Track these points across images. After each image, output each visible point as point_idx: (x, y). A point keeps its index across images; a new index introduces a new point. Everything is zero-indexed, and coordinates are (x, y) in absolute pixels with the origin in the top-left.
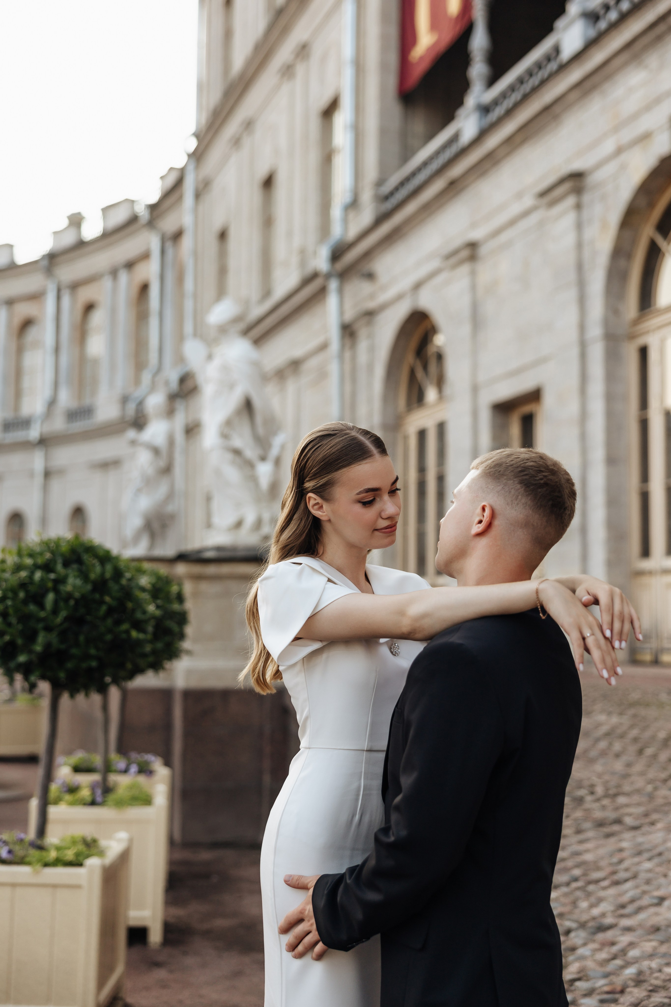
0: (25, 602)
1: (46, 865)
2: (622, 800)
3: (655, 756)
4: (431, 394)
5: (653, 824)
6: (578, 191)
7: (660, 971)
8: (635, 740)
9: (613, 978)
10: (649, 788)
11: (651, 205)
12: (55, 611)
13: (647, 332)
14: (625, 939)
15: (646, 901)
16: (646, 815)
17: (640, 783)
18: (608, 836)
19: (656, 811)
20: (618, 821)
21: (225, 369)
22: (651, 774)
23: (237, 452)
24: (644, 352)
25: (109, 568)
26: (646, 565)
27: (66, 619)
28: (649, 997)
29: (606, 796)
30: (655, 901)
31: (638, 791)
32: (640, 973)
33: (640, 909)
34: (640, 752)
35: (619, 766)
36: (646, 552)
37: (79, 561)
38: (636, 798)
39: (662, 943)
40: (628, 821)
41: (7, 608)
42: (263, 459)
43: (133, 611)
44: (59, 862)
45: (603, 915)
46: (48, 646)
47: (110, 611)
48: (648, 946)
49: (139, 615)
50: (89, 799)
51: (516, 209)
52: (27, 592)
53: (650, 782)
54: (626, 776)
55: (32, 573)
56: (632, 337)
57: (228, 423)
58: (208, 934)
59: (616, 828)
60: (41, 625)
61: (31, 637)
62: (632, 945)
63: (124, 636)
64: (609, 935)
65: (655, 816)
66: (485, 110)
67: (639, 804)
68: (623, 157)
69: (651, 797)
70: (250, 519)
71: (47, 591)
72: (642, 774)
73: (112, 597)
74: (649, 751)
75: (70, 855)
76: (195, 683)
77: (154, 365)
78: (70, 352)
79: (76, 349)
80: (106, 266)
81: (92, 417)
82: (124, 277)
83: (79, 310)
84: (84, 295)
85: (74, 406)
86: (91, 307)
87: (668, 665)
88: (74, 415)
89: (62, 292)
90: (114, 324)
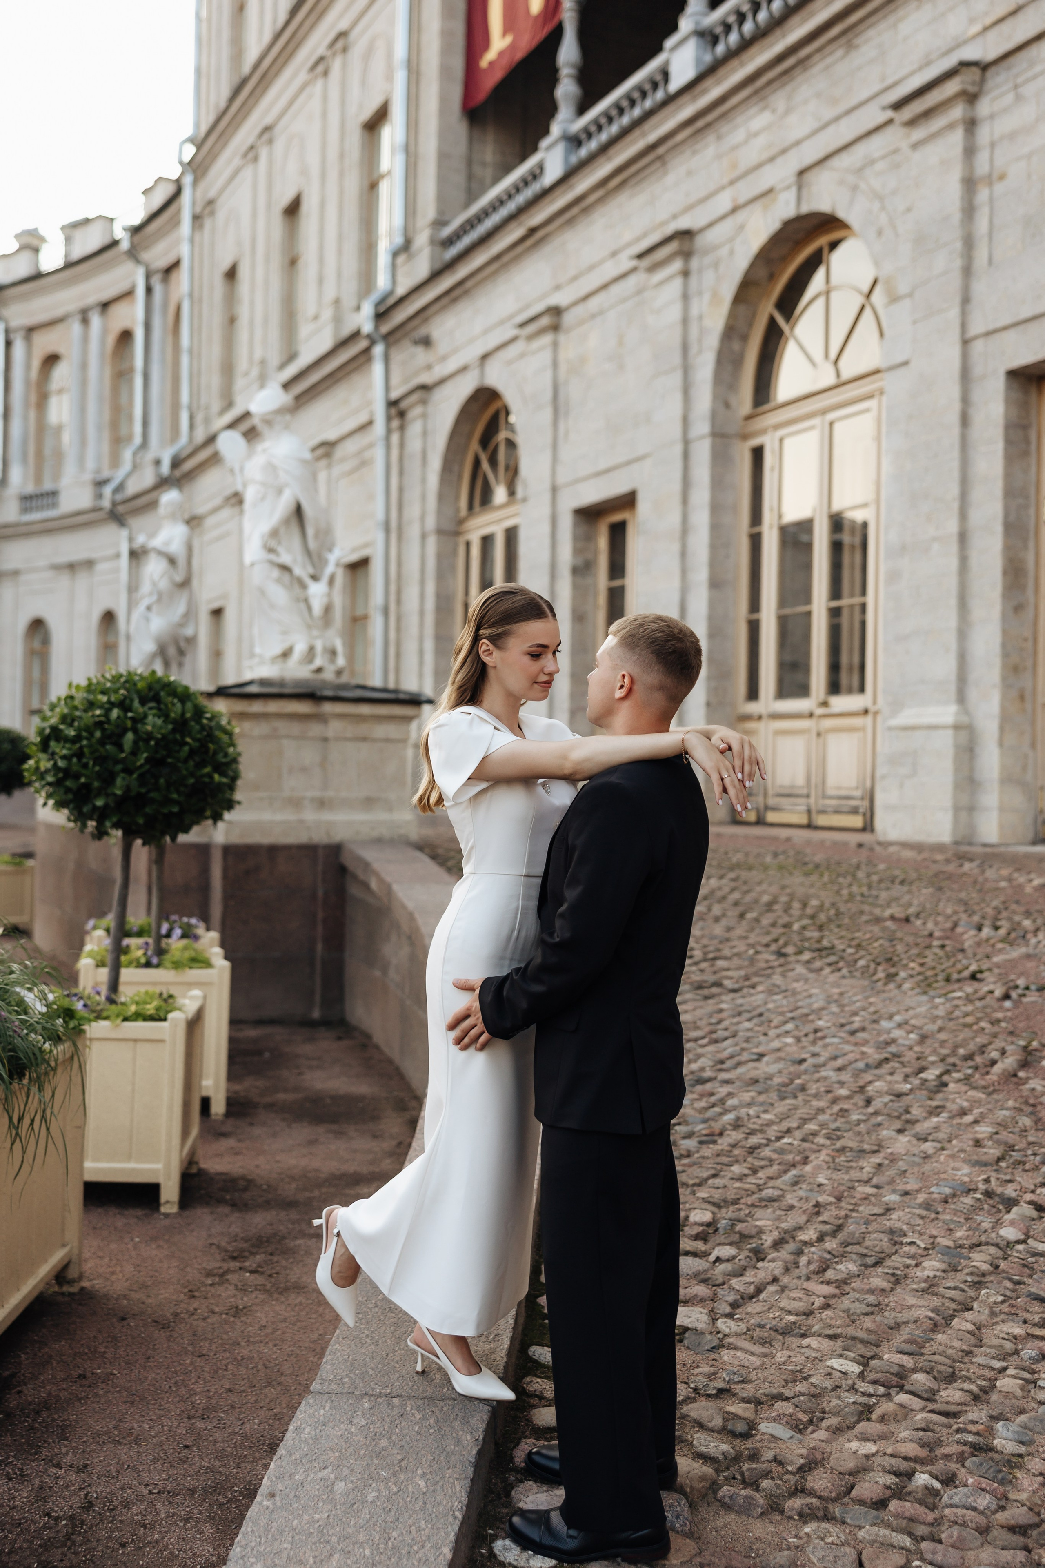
0: (102, 742)
1: (126, 1019)
2: (720, 964)
3: (757, 921)
4: (500, 494)
5: (753, 987)
6: (687, 255)
7: (758, 1117)
8: (736, 904)
9: (712, 1123)
10: (751, 952)
11: (772, 277)
12: (134, 753)
13: (764, 431)
14: (723, 1090)
15: (745, 1056)
16: (747, 978)
17: (741, 947)
19: (757, 974)
20: (718, 984)
21: (271, 468)
22: (753, 938)
23: (285, 568)
24: (758, 454)
25: (189, 705)
26: (752, 708)
27: (147, 760)
28: (746, 1139)
29: (705, 960)
30: (755, 1057)
31: (738, 955)
32: (738, 1119)
33: (739, 1064)
34: (742, 916)
35: (718, 930)
36: (753, 694)
37: (157, 699)
38: (736, 962)
39: (760, 1093)
40: (728, 984)
41: (81, 748)
42: (315, 578)
43: (215, 753)
44: (139, 1016)
45: (702, 1069)
46: (127, 789)
47: (192, 752)
48: (747, 1096)
49: (220, 758)
50: (143, 960)
51: (610, 270)
52: (103, 730)
53: (751, 946)
55: (108, 711)
56: (745, 437)
57: (274, 533)
58: (271, 1107)
60: (119, 767)
61: (108, 779)
62: (730, 1095)
63: (207, 780)
64: (708, 1086)
65: (755, 980)
66: (575, 141)
67: (739, 968)
68: (740, 216)
69: (752, 961)
70: (300, 648)
71: (125, 731)
72: (743, 938)
73: (193, 739)
74: (751, 915)
75: (150, 1009)
76: (236, 839)
77: (138, 440)
78: (25, 418)
79: (32, 414)
80: (73, 307)
81: (54, 505)
82: (96, 320)
83: (36, 363)
84: (44, 343)
85: (30, 489)
86: (52, 360)
87: (772, 825)
88: (28, 501)
89: (12, 336)
90: (84, 383)
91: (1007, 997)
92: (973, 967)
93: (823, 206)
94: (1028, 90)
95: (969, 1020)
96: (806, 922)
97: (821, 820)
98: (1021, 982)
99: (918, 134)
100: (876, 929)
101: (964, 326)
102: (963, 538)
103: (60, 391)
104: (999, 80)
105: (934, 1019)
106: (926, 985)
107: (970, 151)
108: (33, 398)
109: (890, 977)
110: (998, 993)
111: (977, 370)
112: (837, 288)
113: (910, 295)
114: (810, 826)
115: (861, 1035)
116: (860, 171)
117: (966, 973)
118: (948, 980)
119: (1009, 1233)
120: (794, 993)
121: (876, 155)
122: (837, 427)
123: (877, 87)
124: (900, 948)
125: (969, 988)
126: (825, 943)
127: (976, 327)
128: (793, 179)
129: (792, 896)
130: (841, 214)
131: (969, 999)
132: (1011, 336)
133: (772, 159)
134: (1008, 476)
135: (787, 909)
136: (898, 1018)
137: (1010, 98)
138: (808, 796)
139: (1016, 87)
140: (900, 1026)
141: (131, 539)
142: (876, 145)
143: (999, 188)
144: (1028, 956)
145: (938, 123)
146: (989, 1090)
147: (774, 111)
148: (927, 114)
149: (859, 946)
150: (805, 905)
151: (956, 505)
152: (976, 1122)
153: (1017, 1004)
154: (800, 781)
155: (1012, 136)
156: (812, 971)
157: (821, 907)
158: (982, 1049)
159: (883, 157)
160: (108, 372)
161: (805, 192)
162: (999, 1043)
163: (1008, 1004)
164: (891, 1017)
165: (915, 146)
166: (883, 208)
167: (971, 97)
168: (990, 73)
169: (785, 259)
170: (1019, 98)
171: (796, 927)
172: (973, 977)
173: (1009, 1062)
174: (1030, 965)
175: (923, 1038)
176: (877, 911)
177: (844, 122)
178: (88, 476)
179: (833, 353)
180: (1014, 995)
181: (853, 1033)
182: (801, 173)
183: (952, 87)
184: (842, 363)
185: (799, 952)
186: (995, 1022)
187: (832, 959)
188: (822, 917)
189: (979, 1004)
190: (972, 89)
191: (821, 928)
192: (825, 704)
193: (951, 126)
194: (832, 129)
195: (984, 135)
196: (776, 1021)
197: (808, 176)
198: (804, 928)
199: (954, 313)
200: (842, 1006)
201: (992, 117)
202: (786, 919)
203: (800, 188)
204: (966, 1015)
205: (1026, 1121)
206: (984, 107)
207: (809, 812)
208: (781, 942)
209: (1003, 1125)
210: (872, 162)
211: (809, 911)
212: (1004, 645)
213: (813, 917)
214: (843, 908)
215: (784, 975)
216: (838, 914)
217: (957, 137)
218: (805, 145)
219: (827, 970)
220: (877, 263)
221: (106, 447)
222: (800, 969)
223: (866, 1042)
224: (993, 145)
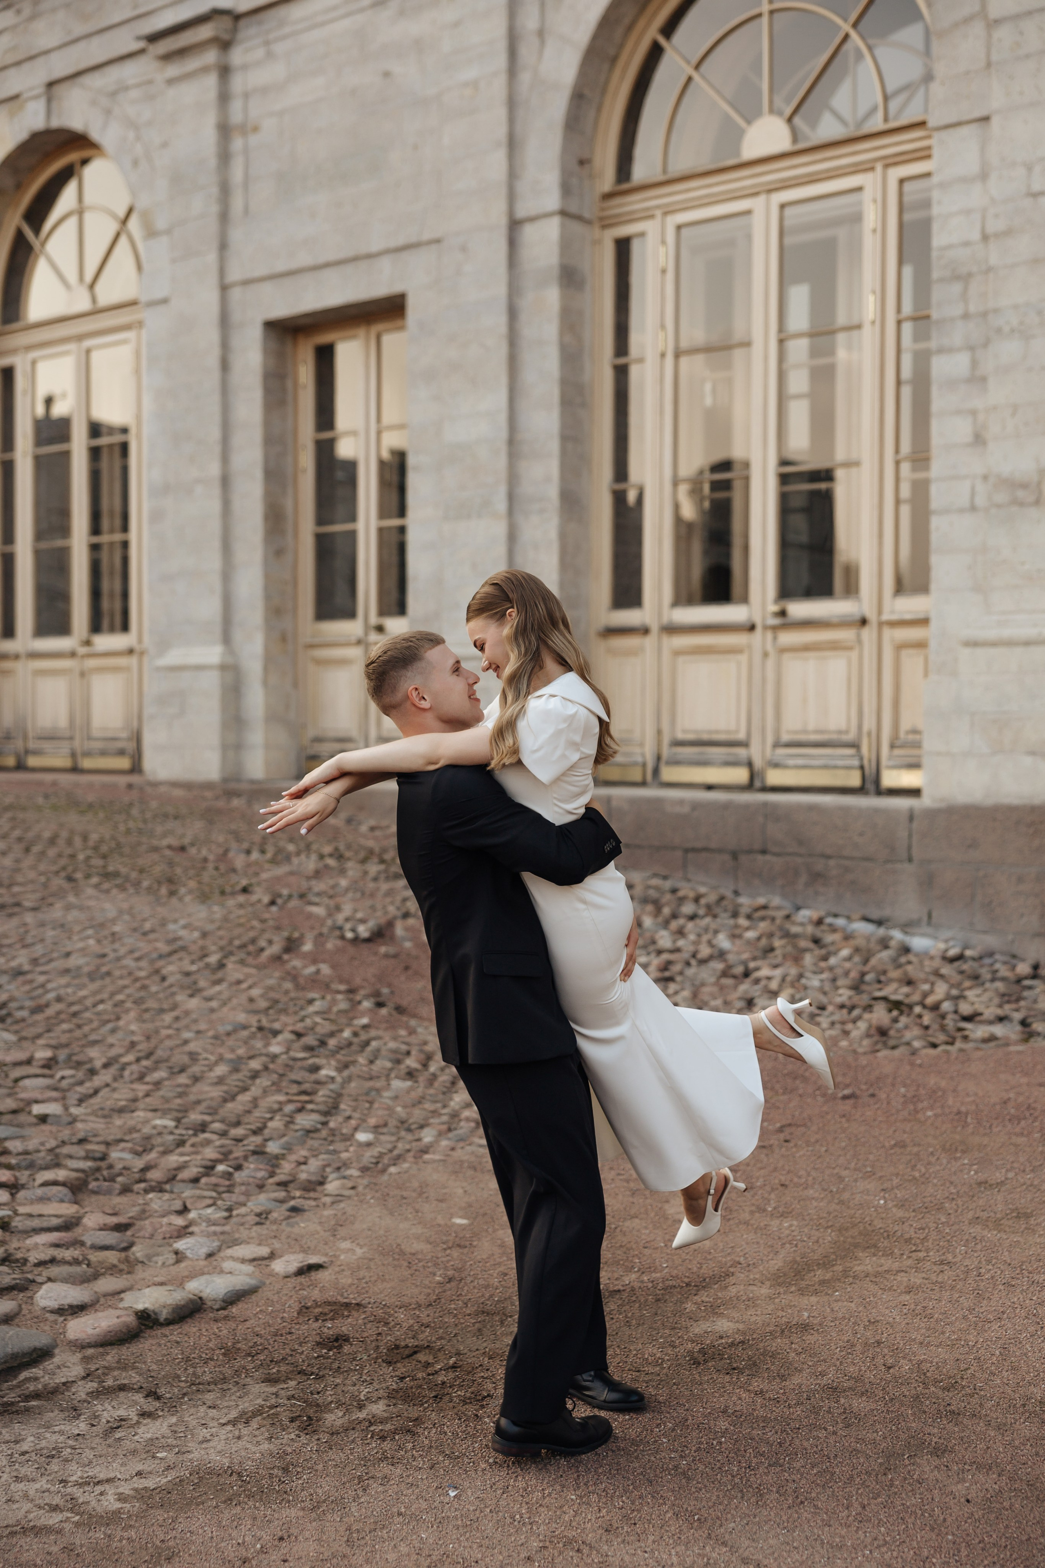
2: (16, 889)
3: (43, 853)
5: (51, 905)
8: (20, 839)
10: (43, 879)
13: (14, 351)
14: (42, 978)
15: (56, 955)
16: (43, 899)
17: (32, 875)
18: (11, 915)
19: (53, 895)
20: (18, 904)
22: (42, 867)
24: (7, 375)
26: (8, 646)
31: (32, 882)
32: (59, 996)
33: (50, 961)
34: (27, 850)
36: (8, 631)
38: (30, 887)
39: (73, 978)
40: (27, 904)
53: (41, 874)
54: (17, 870)
59: (16, 909)
65: (50, 900)
67: (34, 891)
69: (45, 885)
72: (33, 867)
74: (36, 849)
87: (34, 770)
91: (273, 903)
92: (244, 882)
93: (76, 124)
94: (279, 48)
95: (242, 920)
96: (89, 852)
97: (87, 763)
98: (285, 892)
99: (173, 70)
100: (155, 856)
101: (222, 272)
102: (225, 481)
104: (249, 31)
105: (212, 921)
106: (204, 897)
107: (224, 98)
109: (172, 893)
110: (266, 899)
111: (236, 316)
112: (92, 208)
113: (168, 232)
114: (75, 769)
115: (152, 936)
116: (113, 94)
117: (239, 888)
118: (223, 893)
119: (275, 1049)
120: (89, 908)
121: (131, 82)
122: (95, 356)
123: (128, 14)
124: (178, 871)
125: (241, 898)
126: (111, 869)
127: (234, 274)
128: (41, 90)
129: (72, 832)
130: (95, 135)
131: (241, 906)
132: (267, 288)
133: (18, 63)
134: (267, 423)
135: (69, 842)
136: (182, 922)
137: (260, 53)
138: (71, 738)
139: (267, 43)
140: (184, 927)
142: (130, 71)
143: (253, 140)
144: (292, 873)
145: (192, 64)
146: (259, 967)
147: (19, 12)
148: (182, 53)
149: (141, 871)
150: (85, 838)
151: (217, 449)
152: (250, 987)
153: (282, 908)
154: (63, 722)
155: (264, 91)
156: (101, 891)
157: (102, 841)
158: (253, 941)
159: (138, 86)
161: (54, 104)
162: (267, 936)
163: (274, 909)
164: (175, 921)
165: (171, 82)
166: (138, 138)
167: (225, 45)
168: (242, 23)
169: (34, 170)
170: (270, 55)
171: (81, 857)
172: (245, 890)
173: (276, 949)
174: (292, 880)
175: (204, 935)
176: (155, 842)
177: (95, 41)
179: (89, 276)
180: (279, 901)
181: (145, 934)
182: (51, 85)
183: (205, 32)
184: (99, 288)
185: (88, 876)
186: (263, 921)
187: (118, 881)
188: (104, 848)
189: (250, 909)
190: (226, 37)
191: (104, 857)
192: (88, 643)
193: (205, 70)
194: (82, 45)
195: (238, 83)
196: (77, 928)
197: (58, 90)
198: (88, 858)
199: (212, 258)
200: (133, 916)
201: (245, 67)
202: (69, 851)
203: (49, 101)
204: (239, 917)
205: (288, 985)
206: (237, 56)
207: (73, 755)
208: (70, 869)
209: (271, 988)
210: (126, 88)
211: (91, 843)
212: (267, 588)
213: (96, 848)
214: (122, 840)
215: (77, 895)
216: (119, 845)
217: (211, 81)
218: (54, 57)
219: (115, 891)
220: (134, 193)
222: (90, 891)
223: (156, 940)
224: (246, 96)
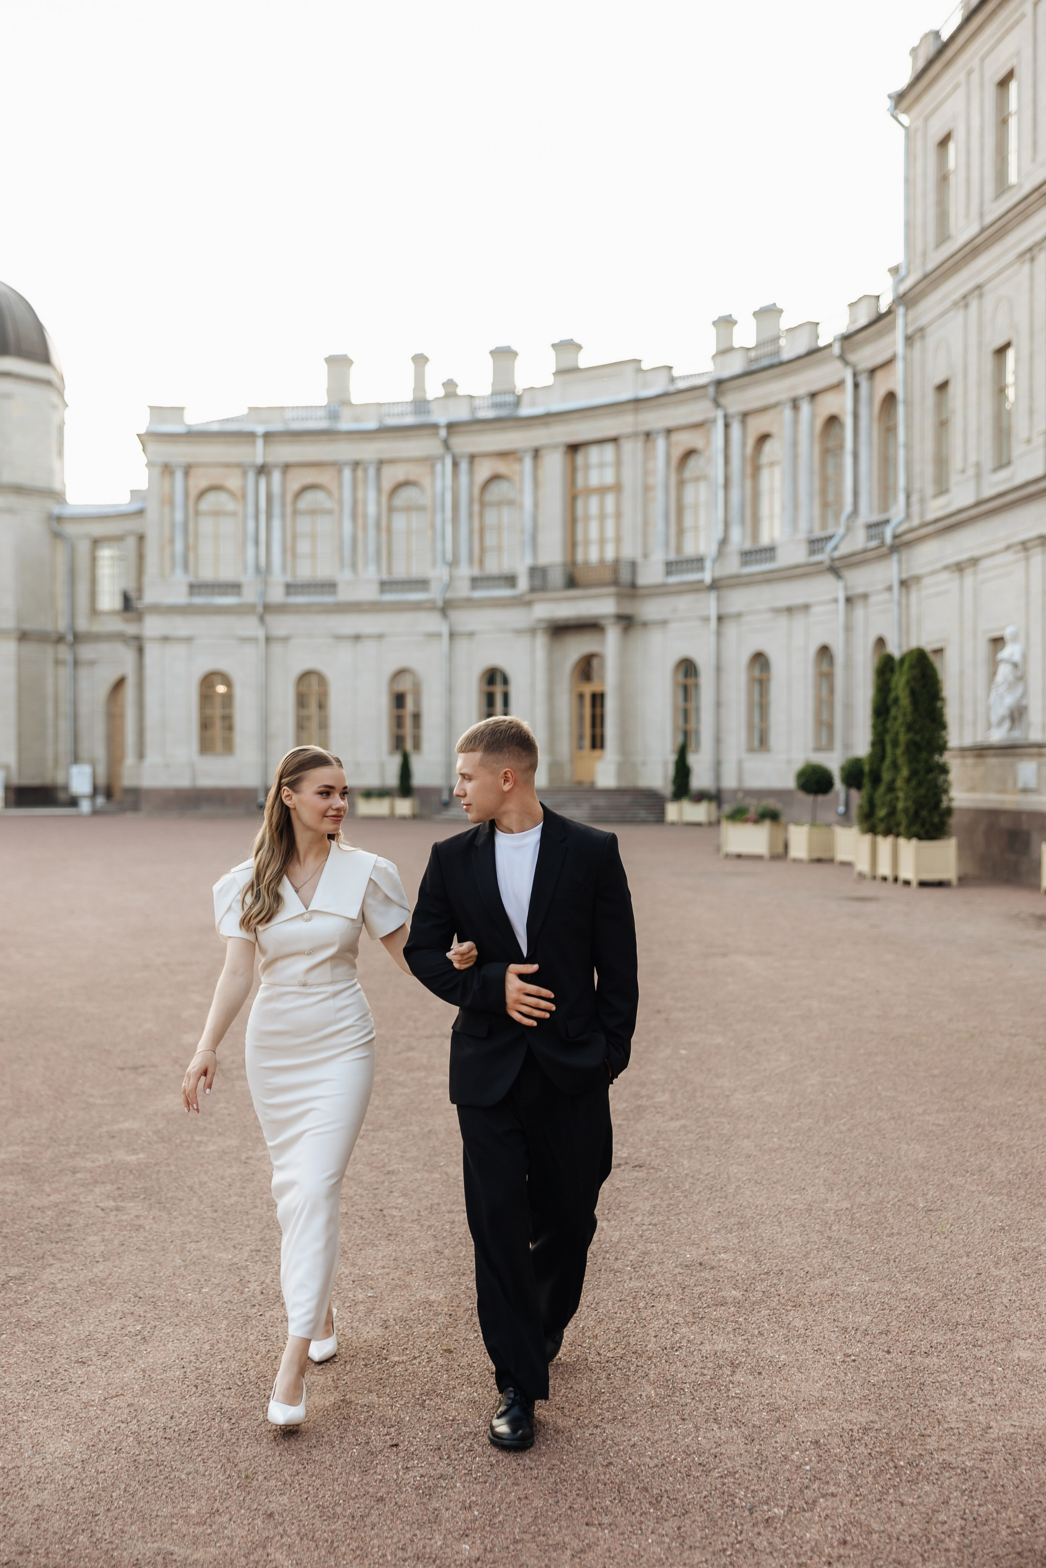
77: (848, 508)
78: (743, 487)
79: (748, 483)
80: (785, 396)
81: (772, 559)
82: (805, 408)
83: (751, 442)
84: (757, 425)
85: (748, 545)
86: (764, 438)
88: (748, 556)
89: (730, 420)
90: (795, 457)
103: (772, 464)
108: (749, 470)
141: (846, 588)
160: (817, 449)
178: (802, 535)
221: (817, 511)
